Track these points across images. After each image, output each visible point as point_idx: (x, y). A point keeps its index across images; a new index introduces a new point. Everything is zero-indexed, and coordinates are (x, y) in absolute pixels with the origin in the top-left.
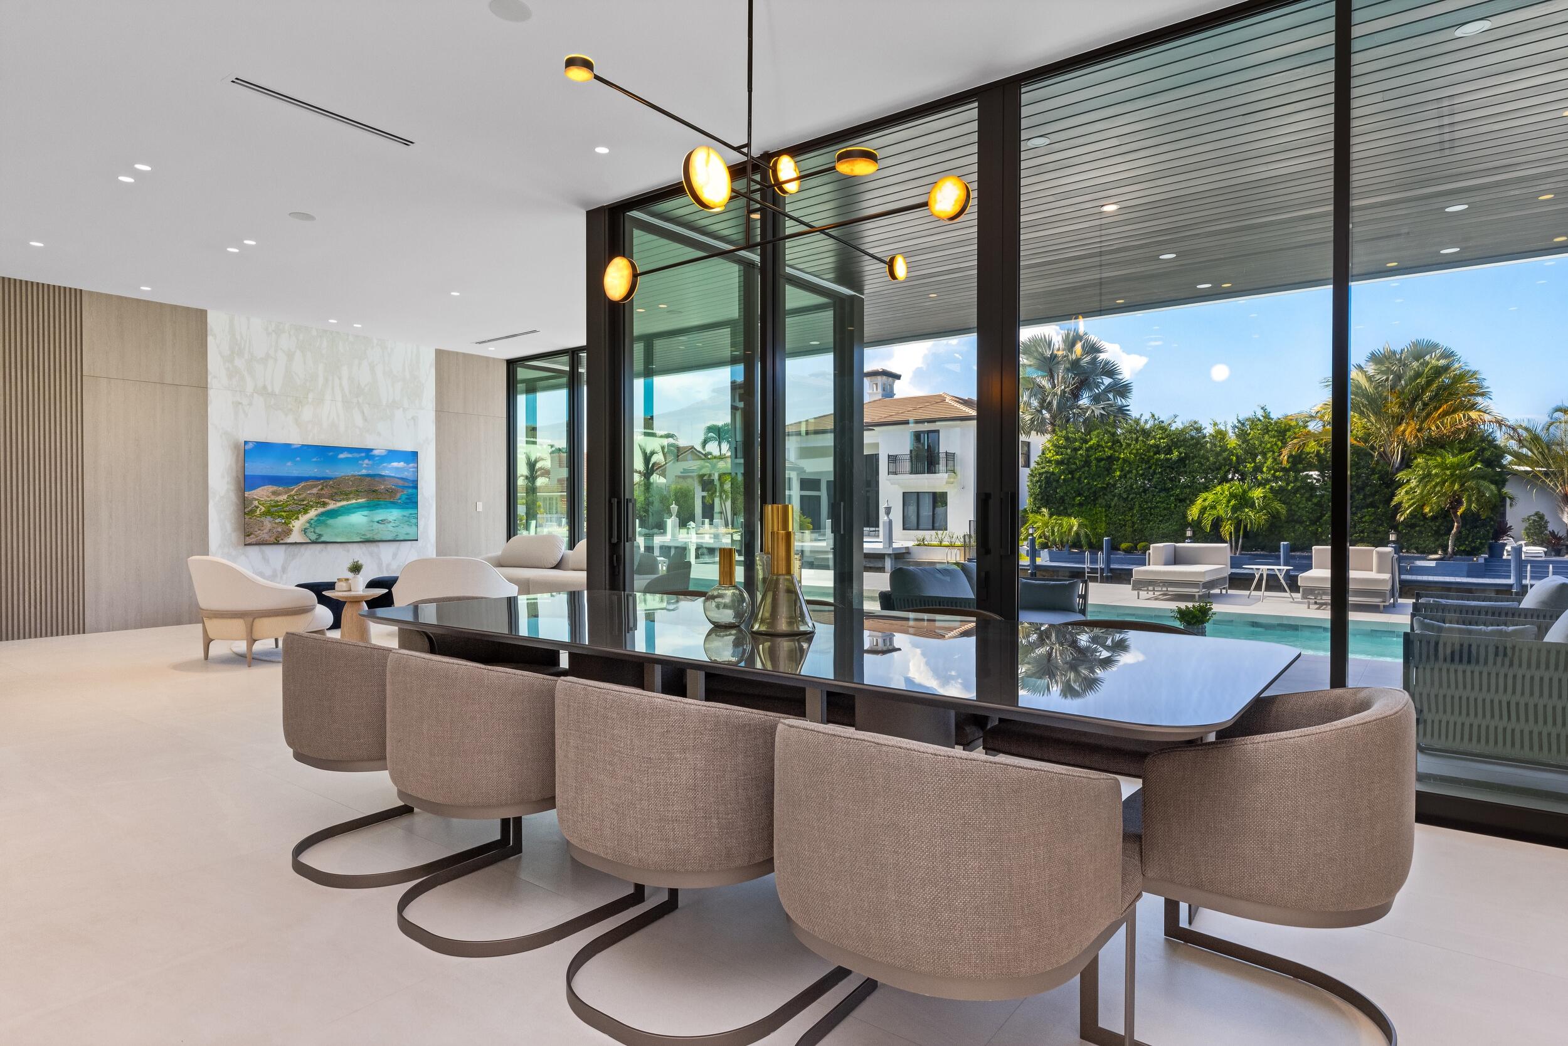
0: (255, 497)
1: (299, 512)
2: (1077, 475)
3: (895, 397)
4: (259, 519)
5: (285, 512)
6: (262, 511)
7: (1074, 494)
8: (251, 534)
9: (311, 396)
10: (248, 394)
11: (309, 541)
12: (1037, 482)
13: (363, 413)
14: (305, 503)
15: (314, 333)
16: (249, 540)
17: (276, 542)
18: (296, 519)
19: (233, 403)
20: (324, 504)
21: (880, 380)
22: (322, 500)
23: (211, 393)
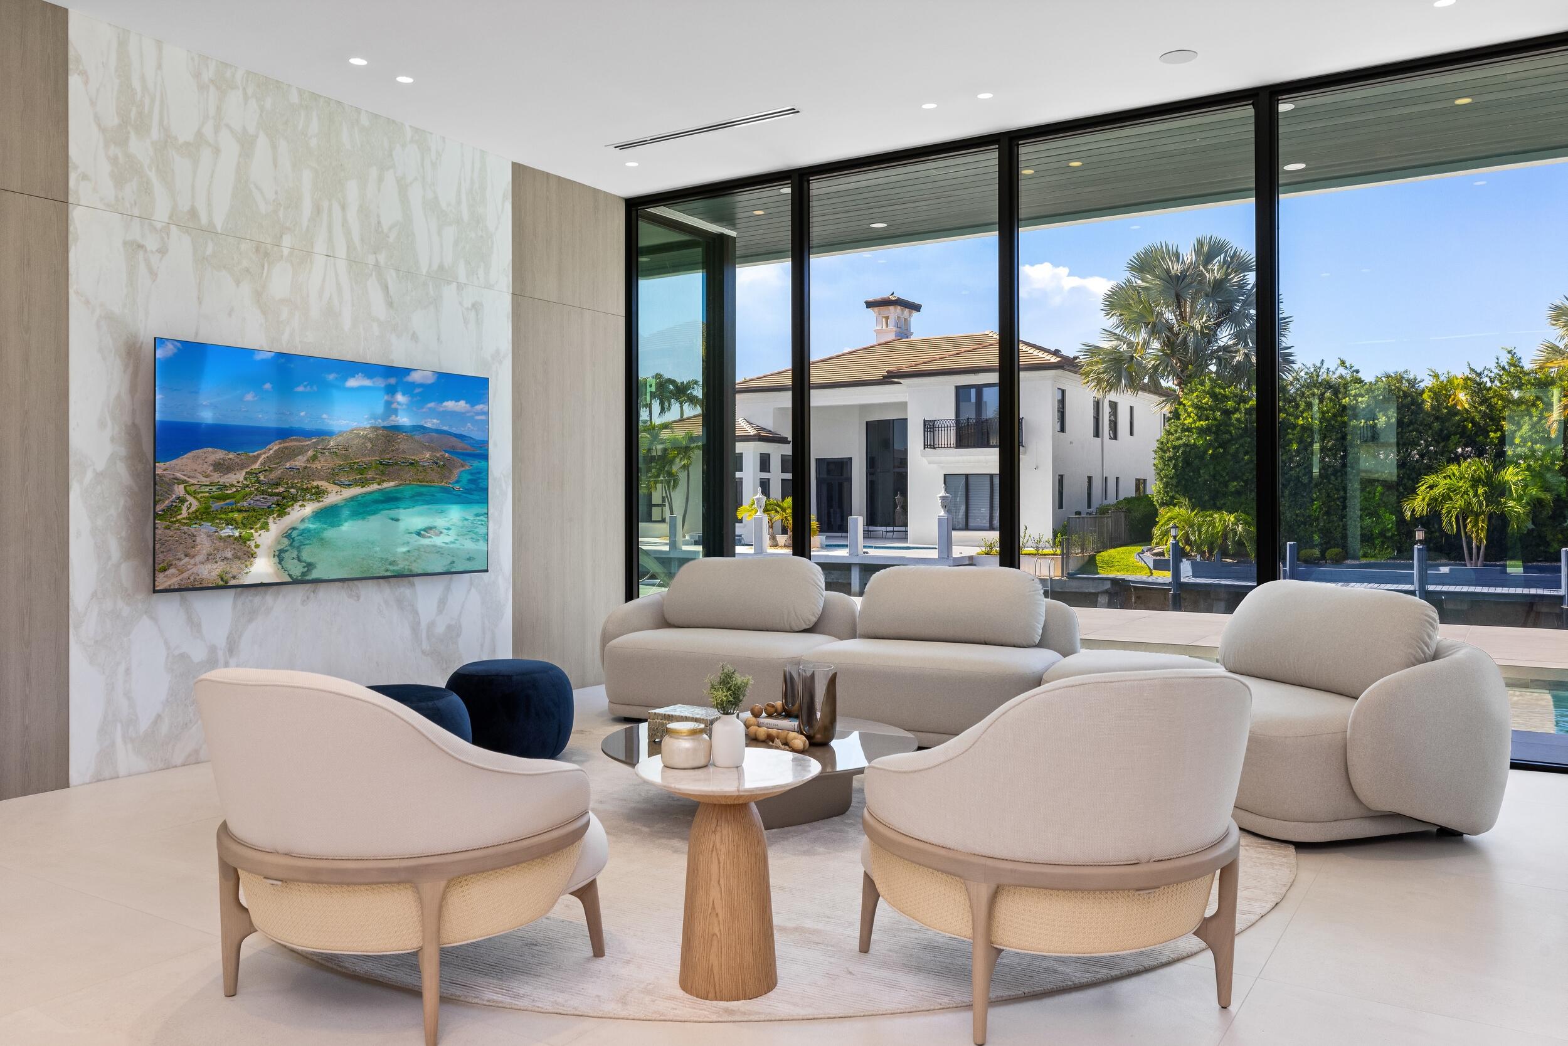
0: (179, 475)
1: (268, 511)
2: (1232, 449)
3: (913, 338)
4: (185, 528)
5: (240, 511)
6: (193, 509)
7: (1227, 478)
8: (170, 565)
9: (287, 241)
10: (159, 226)
11: (289, 580)
12: (1170, 459)
13: (386, 288)
14: (281, 489)
15: (294, 98)
16: (163, 582)
17: (221, 583)
18: (262, 528)
19: (125, 243)
20: (319, 493)
21: (894, 312)
22: (315, 483)
23: (78, 216)
